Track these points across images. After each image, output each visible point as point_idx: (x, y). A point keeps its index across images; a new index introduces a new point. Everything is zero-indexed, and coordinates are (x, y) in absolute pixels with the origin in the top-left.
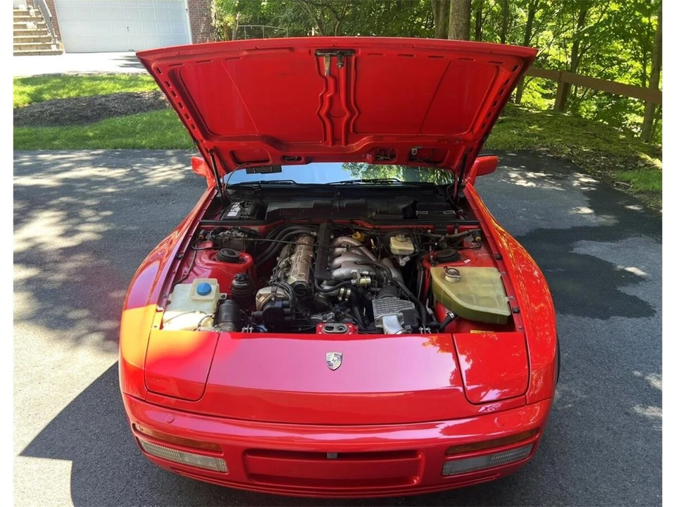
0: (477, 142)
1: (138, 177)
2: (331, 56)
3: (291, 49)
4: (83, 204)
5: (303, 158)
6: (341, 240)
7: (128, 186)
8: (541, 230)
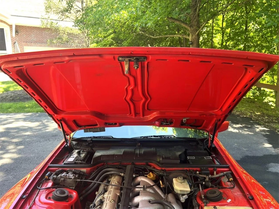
0: (224, 116)
1: (44, 126)
2: (130, 60)
3: (100, 55)
4: (11, 142)
5: (117, 123)
6: (140, 179)
7: (37, 131)
8: (247, 156)
